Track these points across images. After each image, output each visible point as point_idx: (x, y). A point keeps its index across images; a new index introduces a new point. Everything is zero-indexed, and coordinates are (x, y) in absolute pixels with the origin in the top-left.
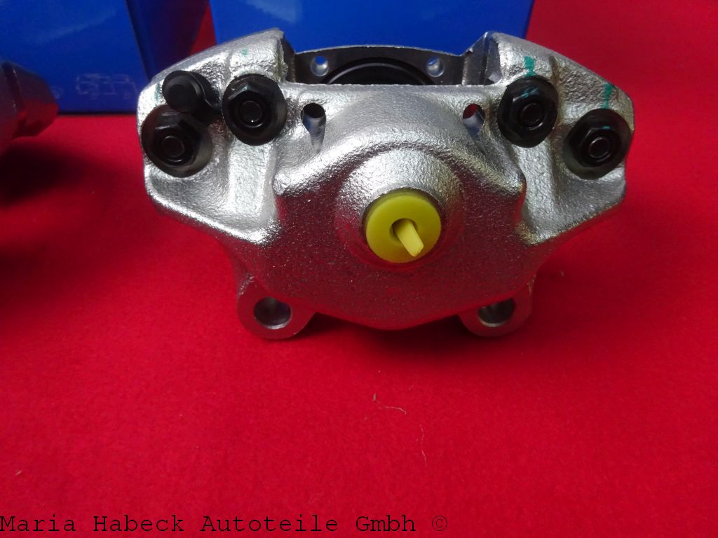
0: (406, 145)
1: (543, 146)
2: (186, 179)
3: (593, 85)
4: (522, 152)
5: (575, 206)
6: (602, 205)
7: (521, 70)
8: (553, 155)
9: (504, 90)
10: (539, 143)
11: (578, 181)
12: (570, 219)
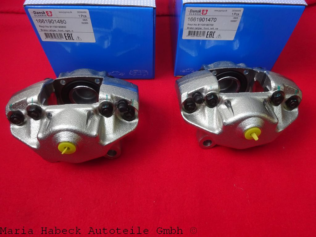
0: (254, 116)
1: (280, 105)
2: (191, 114)
3: (293, 90)
4: (275, 107)
5: (287, 120)
6: (293, 120)
7: (277, 89)
8: (282, 107)
9: (272, 94)
10: (279, 105)
11: (287, 112)
12: (286, 125)
